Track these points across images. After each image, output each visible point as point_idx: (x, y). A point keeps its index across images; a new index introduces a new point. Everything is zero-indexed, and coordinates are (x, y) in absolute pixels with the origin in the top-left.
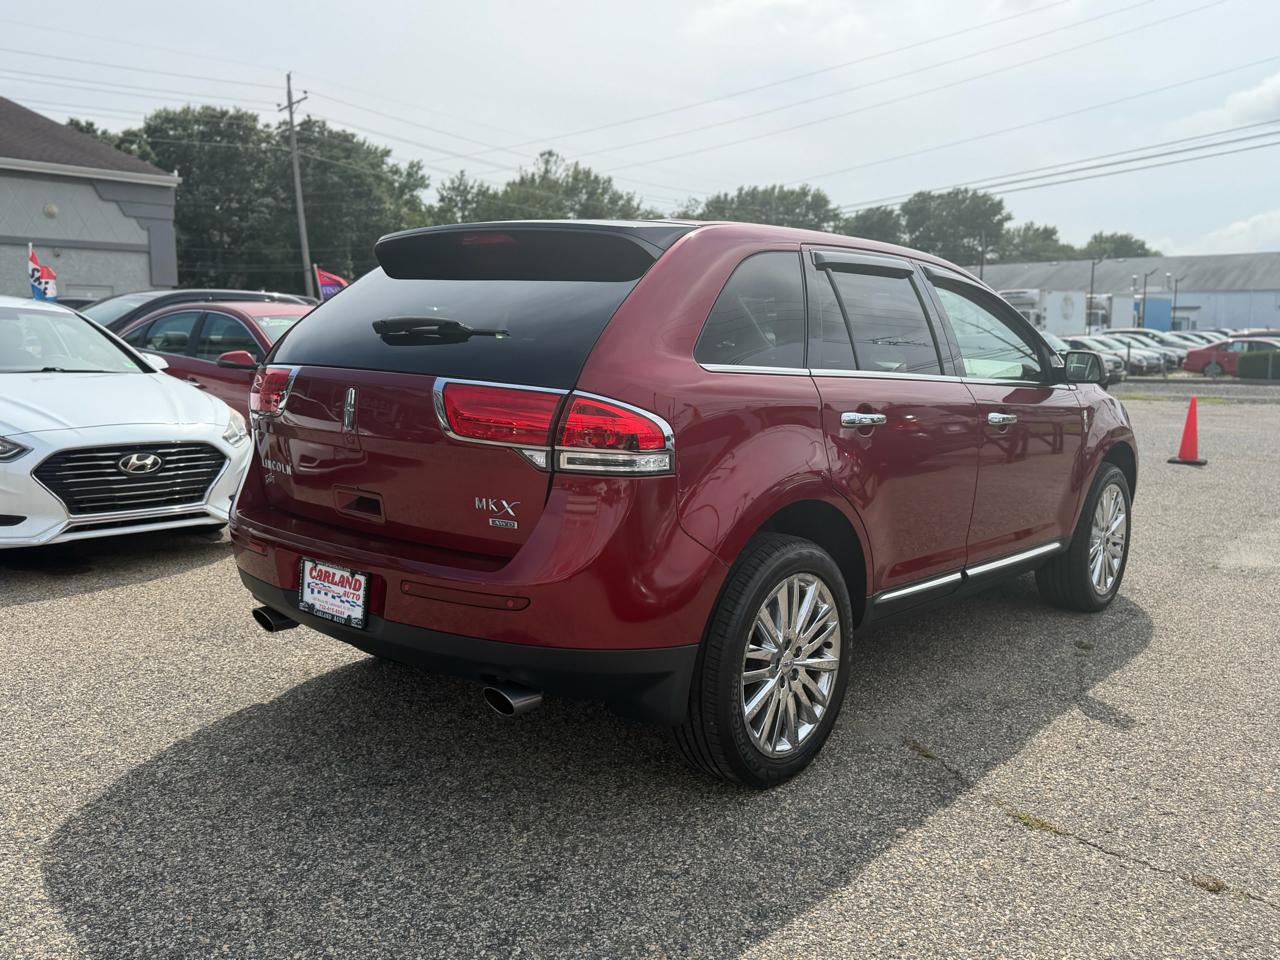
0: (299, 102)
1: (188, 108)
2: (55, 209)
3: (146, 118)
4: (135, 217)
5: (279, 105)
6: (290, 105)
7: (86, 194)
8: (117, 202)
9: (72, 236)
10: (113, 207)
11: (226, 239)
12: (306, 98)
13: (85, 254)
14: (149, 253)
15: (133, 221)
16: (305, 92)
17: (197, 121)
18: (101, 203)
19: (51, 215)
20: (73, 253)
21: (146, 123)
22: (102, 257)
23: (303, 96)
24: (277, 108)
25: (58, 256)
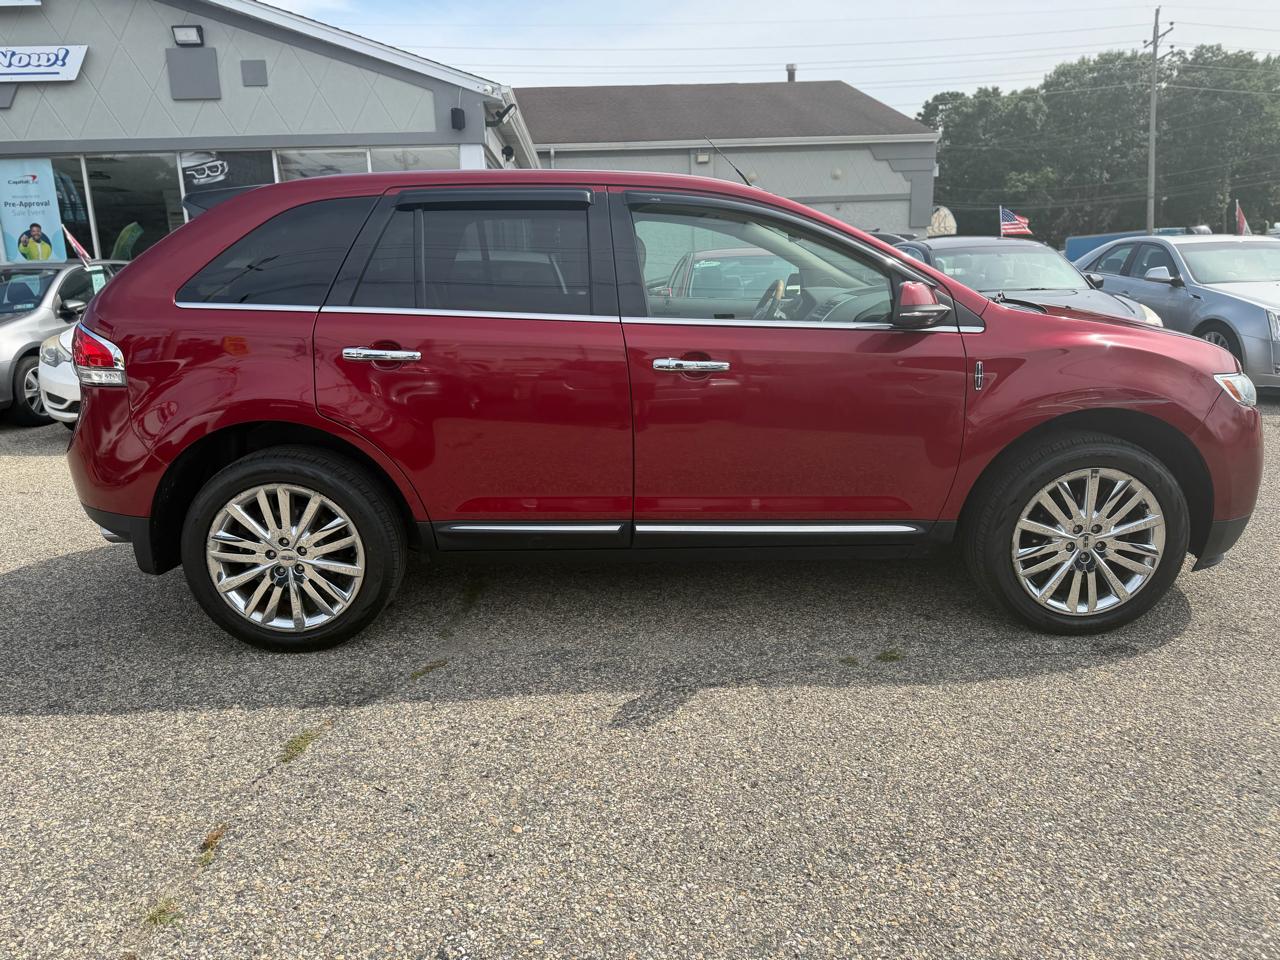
0: (1164, 35)
1: (1083, 59)
2: (839, 172)
3: (1046, 76)
4: (901, 171)
5: (1145, 42)
6: (1156, 37)
7: (865, 154)
8: (887, 160)
9: (851, 193)
10: (884, 165)
11: (1106, 175)
12: (1172, 29)
13: (858, 206)
14: (910, 200)
15: (900, 175)
16: (1172, 24)
17: (1091, 70)
18: (875, 163)
19: (836, 178)
20: (849, 205)
21: (1045, 80)
22: (871, 207)
23: (1170, 27)
24: (1143, 45)
25: (838, 209)
